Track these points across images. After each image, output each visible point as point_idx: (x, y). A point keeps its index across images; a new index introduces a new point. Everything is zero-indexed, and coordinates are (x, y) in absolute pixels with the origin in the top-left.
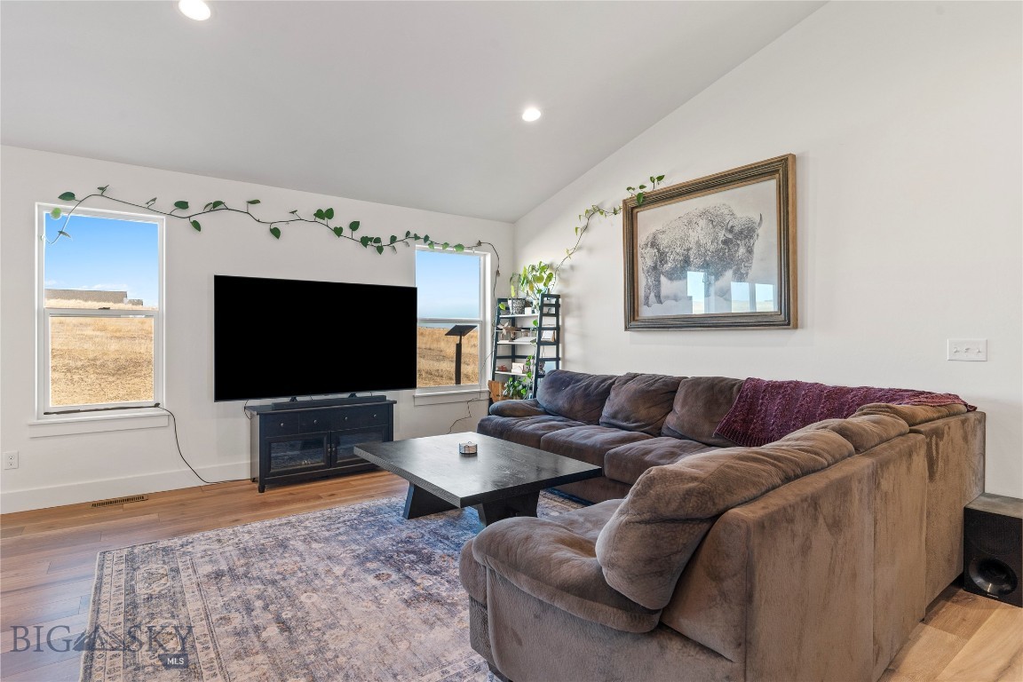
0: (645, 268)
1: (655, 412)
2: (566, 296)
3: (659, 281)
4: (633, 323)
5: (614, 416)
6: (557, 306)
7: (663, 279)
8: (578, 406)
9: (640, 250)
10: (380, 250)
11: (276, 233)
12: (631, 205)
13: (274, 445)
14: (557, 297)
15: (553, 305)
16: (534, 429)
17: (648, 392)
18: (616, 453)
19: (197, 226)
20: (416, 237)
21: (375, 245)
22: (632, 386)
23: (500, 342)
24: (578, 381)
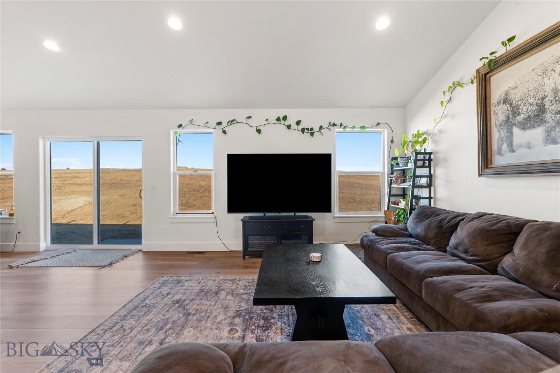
0: (498, 123)
1: (493, 250)
2: (436, 153)
3: (511, 133)
4: (486, 170)
5: (456, 248)
6: (430, 160)
7: (515, 130)
8: (431, 235)
9: (493, 109)
10: (312, 134)
11: (259, 131)
12: (483, 72)
13: (250, 237)
14: (430, 154)
15: (427, 160)
16: (387, 248)
17: (488, 231)
18: (431, 282)
19: (224, 132)
20: (334, 125)
21: (310, 132)
22: (476, 224)
23: (392, 186)
24: (438, 215)
